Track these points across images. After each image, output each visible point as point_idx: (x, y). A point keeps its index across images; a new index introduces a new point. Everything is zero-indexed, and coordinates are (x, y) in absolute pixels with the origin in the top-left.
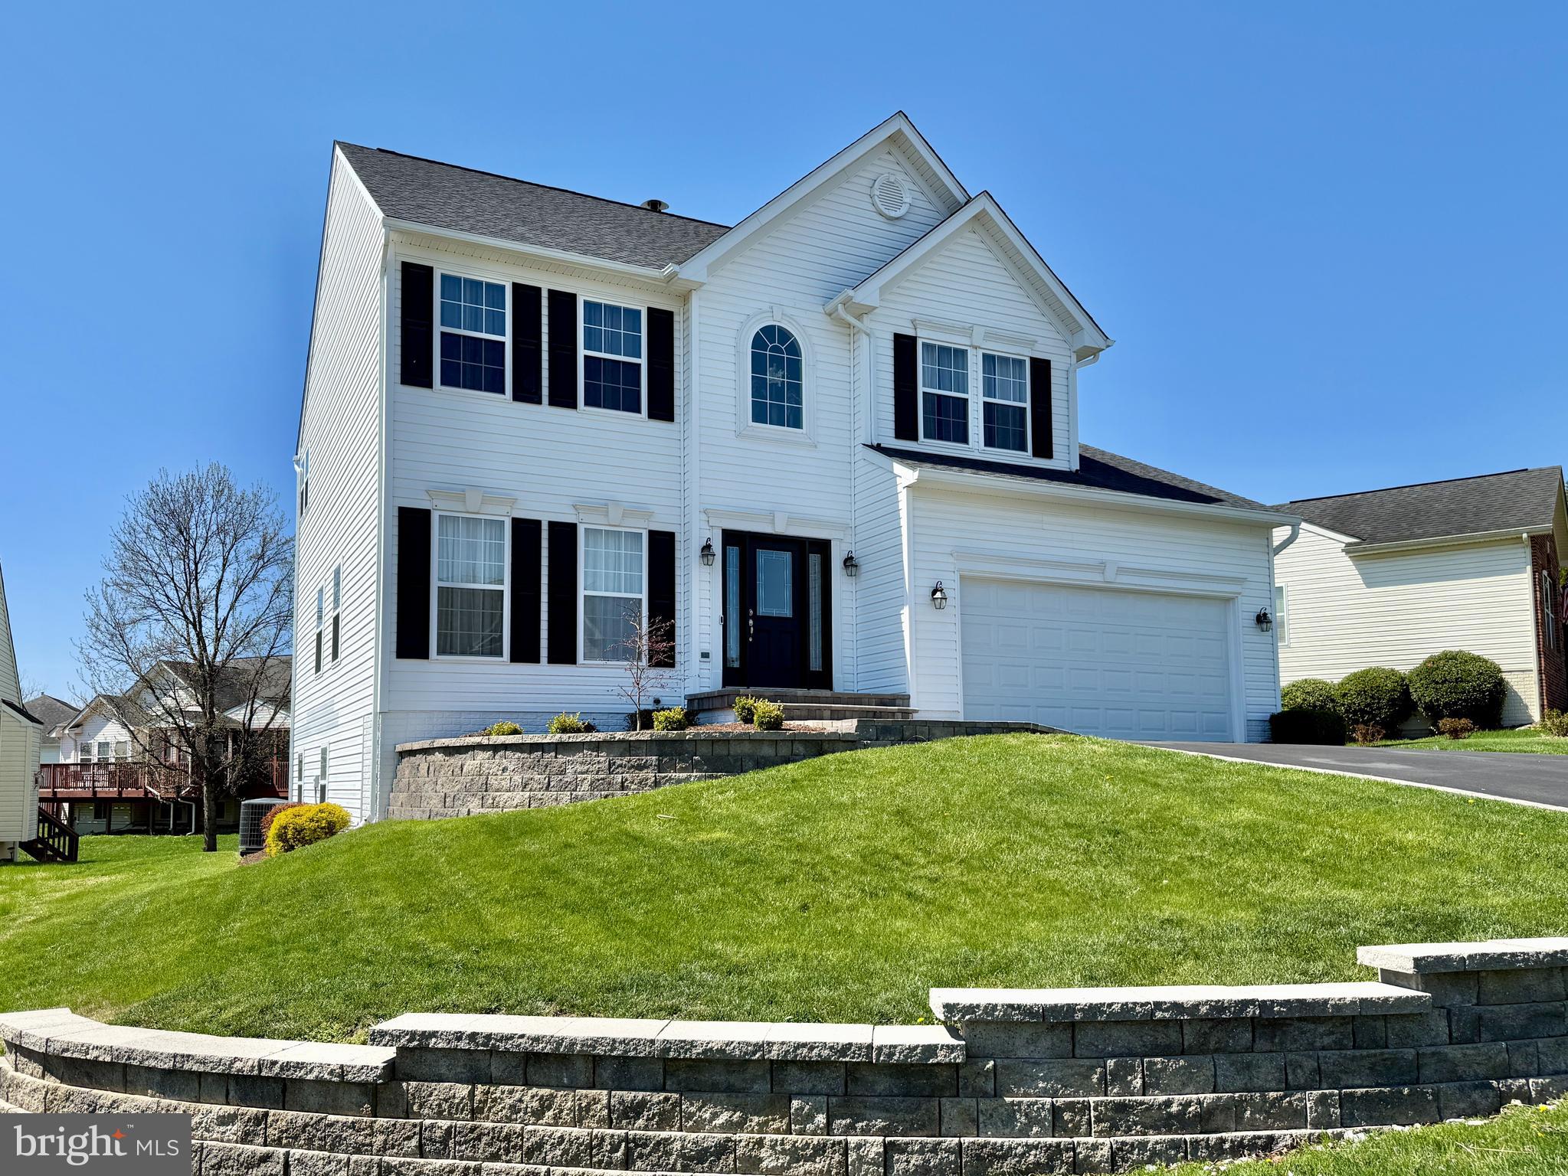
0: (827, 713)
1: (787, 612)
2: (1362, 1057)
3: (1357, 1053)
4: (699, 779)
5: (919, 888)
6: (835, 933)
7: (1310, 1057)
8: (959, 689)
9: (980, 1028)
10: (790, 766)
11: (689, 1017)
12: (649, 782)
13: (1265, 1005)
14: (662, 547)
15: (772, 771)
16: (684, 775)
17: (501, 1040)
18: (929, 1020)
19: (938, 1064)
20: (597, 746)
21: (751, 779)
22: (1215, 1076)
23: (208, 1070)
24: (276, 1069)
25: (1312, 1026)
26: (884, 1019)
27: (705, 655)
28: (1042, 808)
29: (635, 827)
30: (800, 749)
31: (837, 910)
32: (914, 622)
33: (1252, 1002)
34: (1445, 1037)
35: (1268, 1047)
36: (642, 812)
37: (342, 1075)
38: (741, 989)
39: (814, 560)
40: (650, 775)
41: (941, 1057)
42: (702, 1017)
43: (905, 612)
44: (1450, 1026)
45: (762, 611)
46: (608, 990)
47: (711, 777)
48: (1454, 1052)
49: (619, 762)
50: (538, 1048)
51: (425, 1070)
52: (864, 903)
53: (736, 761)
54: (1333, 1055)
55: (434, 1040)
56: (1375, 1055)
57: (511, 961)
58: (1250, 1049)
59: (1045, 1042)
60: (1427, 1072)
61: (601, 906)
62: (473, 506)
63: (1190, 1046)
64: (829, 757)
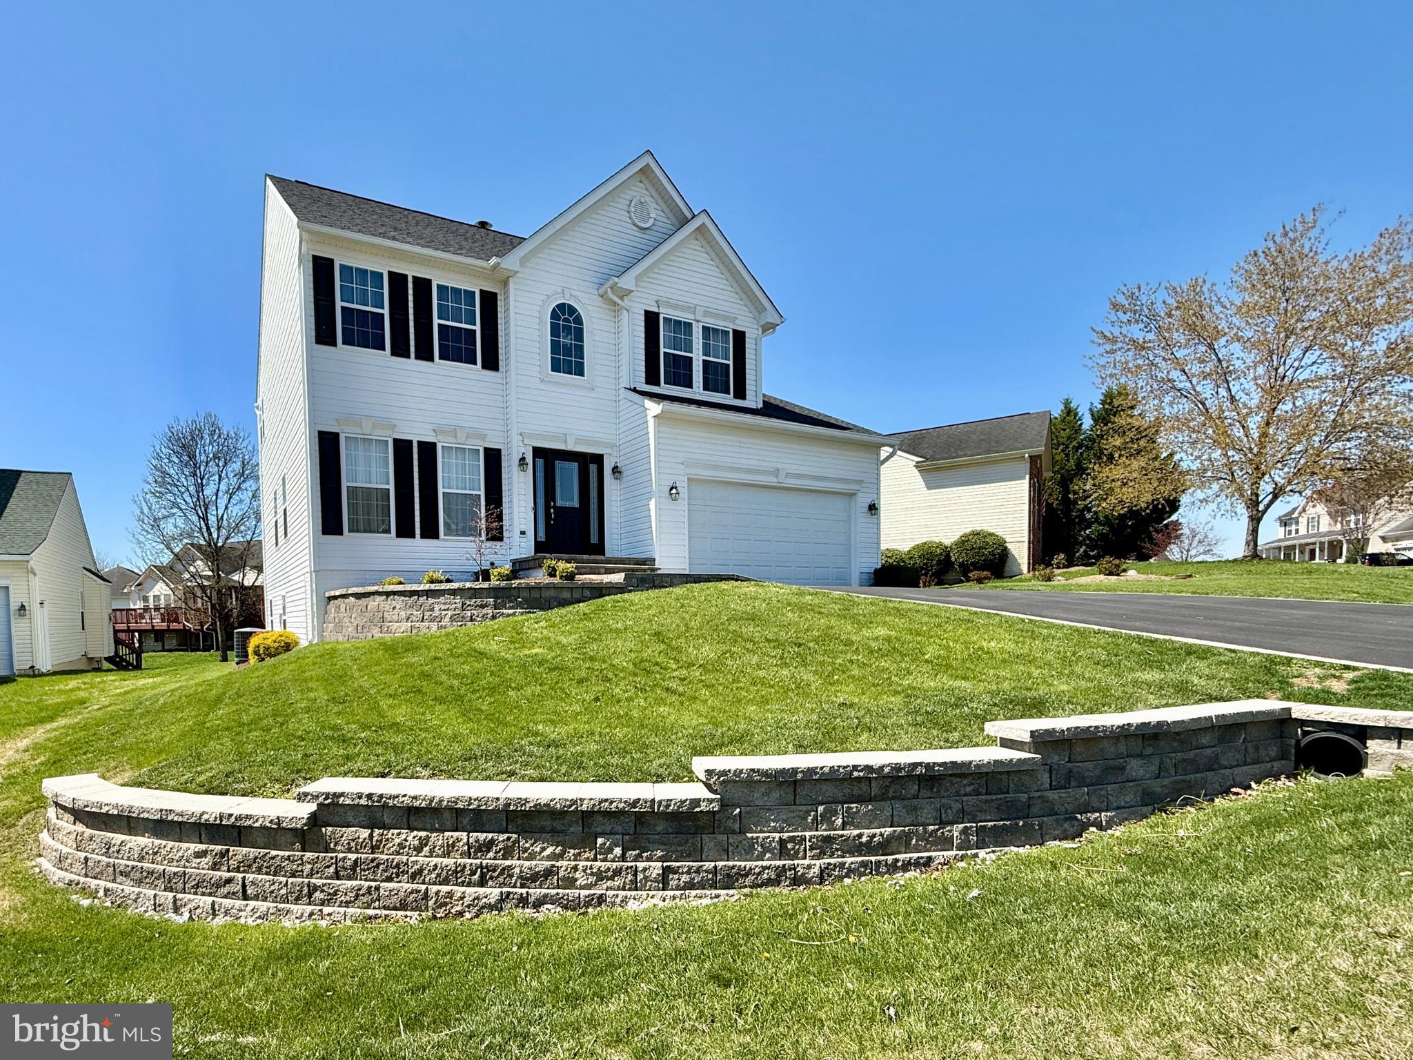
0: (603, 570)
1: (576, 504)
2: (992, 800)
3: (989, 797)
4: (522, 614)
5: (673, 685)
6: (619, 717)
7: (957, 801)
8: (687, 555)
9: (729, 786)
10: (581, 605)
11: (523, 779)
12: (489, 616)
13: (928, 766)
14: (493, 459)
15: (570, 608)
16: (511, 611)
17: (390, 798)
18: (692, 778)
19: (701, 811)
20: (453, 592)
21: (556, 614)
22: (892, 816)
23: (185, 820)
24: (233, 819)
25: (959, 780)
26: (660, 779)
27: (523, 533)
28: (749, 630)
29: (480, 645)
30: (588, 593)
31: (619, 701)
32: (658, 509)
33: (920, 764)
34: (1047, 786)
35: (929, 795)
36: (485, 635)
37: (278, 824)
38: (558, 758)
39: (593, 468)
40: (489, 611)
41: (703, 807)
42: (532, 780)
43: (652, 504)
44: (1051, 777)
45: (559, 503)
46: (466, 760)
47: (529, 612)
48: (1053, 795)
49: (468, 603)
50: (417, 804)
51: (337, 819)
52: (637, 696)
53: (546, 601)
54: (972, 800)
55: (342, 798)
56: (1000, 799)
57: (399, 739)
58: (916, 797)
59: (775, 795)
60: (1035, 810)
61: (460, 699)
62: (367, 429)
63: (875, 795)
64: (607, 598)
